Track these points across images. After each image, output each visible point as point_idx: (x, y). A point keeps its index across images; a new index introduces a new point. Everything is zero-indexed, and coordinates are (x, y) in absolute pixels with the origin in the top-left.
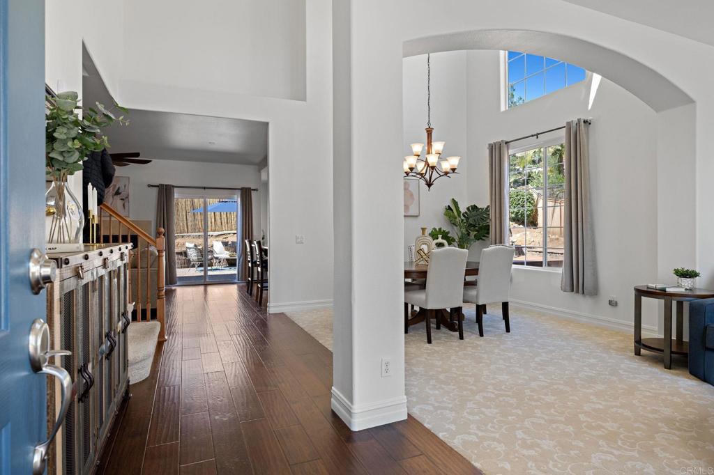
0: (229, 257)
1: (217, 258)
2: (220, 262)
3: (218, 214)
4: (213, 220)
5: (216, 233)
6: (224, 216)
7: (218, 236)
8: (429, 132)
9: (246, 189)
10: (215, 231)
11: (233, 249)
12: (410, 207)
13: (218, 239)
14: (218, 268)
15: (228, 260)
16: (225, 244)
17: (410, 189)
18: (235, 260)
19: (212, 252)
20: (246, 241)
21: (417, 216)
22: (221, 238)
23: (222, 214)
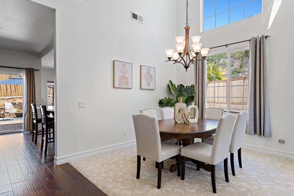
0: (17, 112)
1: (8, 113)
2: (10, 115)
3: (8, 86)
4: (5, 90)
5: (8, 97)
6: (13, 87)
7: (9, 99)
8: (187, 30)
9: (30, 69)
10: (7, 96)
11: (20, 107)
12: (150, 84)
13: (8, 101)
14: (9, 118)
15: (16, 114)
16: (14, 104)
17: (150, 73)
18: (22, 114)
19: (4, 109)
20: (32, 105)
21: (153, 90)
22: (11, 100)
23: (12, 86)
